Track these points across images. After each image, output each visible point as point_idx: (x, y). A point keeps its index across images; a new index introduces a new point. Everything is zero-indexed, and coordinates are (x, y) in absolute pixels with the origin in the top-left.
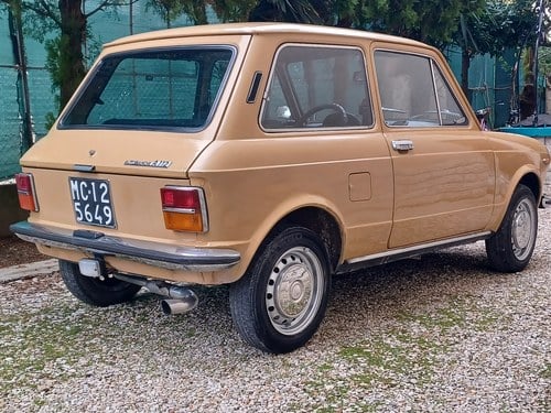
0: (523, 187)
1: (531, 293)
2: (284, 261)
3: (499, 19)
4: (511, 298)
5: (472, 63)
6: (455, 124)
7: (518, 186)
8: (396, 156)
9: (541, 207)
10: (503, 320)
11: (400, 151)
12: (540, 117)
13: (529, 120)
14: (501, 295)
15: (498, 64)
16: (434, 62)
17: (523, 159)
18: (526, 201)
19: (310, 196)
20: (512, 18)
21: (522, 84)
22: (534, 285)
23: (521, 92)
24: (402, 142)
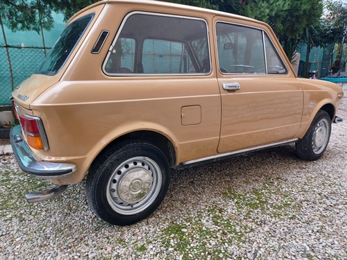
0: (323, 112)
1: (320, 181)
2: (127, 166)
3: (326, 30)
4: (305, 184)
5: (312, 51)
6: (278, 73)
7: (319, 111)
8: (224, 94)
9: (334, 122)
10: (294, 207)
11: (229, 91)
12: (341, 73)
13: (336, 75)
14: (299, 179)
15: (324, 52)
16: (265, 33)
17: (325, 95)
18: (324, 120)
19: (142, 123)
20: (332, 30)
21: (335, 60)
22: (324, 172)
23: (333, 63)
24: (230, 84)
